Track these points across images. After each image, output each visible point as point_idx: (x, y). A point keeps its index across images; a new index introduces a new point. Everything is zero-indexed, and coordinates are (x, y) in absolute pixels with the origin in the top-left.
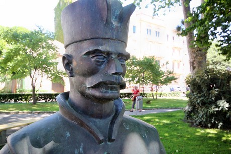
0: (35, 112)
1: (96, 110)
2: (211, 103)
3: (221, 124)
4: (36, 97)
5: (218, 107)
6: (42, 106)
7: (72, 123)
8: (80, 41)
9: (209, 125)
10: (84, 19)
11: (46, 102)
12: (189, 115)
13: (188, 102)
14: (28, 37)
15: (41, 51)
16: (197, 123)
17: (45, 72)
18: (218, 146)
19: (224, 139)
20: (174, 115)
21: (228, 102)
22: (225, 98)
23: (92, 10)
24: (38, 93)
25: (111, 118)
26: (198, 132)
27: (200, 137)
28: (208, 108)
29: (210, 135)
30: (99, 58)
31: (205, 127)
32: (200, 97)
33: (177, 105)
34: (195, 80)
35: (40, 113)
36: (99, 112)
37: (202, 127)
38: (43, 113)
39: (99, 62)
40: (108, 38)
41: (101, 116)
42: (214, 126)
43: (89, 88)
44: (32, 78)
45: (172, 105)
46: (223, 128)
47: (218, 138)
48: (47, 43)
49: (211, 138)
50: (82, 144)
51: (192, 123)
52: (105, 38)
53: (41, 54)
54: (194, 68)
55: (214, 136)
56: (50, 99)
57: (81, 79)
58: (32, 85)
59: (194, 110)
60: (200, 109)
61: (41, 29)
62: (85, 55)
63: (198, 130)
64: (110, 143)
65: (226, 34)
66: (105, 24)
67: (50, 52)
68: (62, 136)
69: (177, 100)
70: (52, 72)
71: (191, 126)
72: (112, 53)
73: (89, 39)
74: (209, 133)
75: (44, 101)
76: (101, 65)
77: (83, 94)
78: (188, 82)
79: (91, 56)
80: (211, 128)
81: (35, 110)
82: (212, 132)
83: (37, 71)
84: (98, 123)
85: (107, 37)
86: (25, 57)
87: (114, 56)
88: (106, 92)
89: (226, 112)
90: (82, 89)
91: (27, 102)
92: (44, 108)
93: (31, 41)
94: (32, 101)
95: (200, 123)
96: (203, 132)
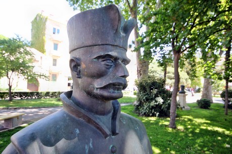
0: (11, 108)
1: (100, 108)
2: (152, 99)
3: (158, 113)
4: (12, 95)
5: (156, 102)
6: (17, 102)
7: (79, 120)
8: (90, 46)
9: (151, 115)
10: (96, 26)
11: (22, 99)
12: (137, 108)
13: (137, 99)
14: (7, 43)
15: (18, 55)
16: (143, 113)
17: (21, 73)
18: (157, 129)
19: (160, 124)
20: (127, 108)
21: (162, 99)
22: (161, 95)
23: (103, 20)
24: (14, 91)
25: (111, 114)
26: (144, 120)
27: (145, 123)
28: (150, 102)
29: (151, 122)
30: (108, 63)
31: (148, 116)
32: (145, 95)
33: (128, 101)
34: (142, 83)
35: (16, 108)
36: (102, 109)
37: (146, 116)
38: (19, 109)
39: (108, 65)
40: (116, 46)
41: (103, 113)
42: (154, 115)
43: (97, 88)
44: (9, 79)
45: (124, 101)
46: (159, 116)
47: (157, 123)
48: (25, 50)
49: (152, 124)
50: (91, 139)
51: (139, 114)
52: (113, 45)
53: (18, 59)
54: (141, 75)
55: (154, 122)
56: (26, 97)
57: (89, 80)
58: (9, 85)
59: (141, 104)
60: (144, 103)
61: (20, 37)
62: (95, 58)
63: (144, 118)
64: (113, 137)
65: (162, 53)
66: (115, 33)
67: (28, 57)
68: (72, 133)
69: (128, 97)
70: (29, 74)
71: (139, 116)
72: (118, 59)
73: (99, 45)
74: (150, 120)
75: (20, 98)
76: (109, 69)
77: (89, 94)
78: (137, 84)
79: (100, 60)
80: (152, 116)
81: (11, 106)
82: (153, 119)
83: (14, 72)
84: (102, 119)
85: (116, 44)
86: (3, 60)
87: (120, 61)
88: (113, 92)
89: (161, 106)
90: (89, 89)
91: (3, 99)
92: (20, 104)
93: (9, 46)
94: (8, 98)
95: (145, 113)
96: (147, 119)
